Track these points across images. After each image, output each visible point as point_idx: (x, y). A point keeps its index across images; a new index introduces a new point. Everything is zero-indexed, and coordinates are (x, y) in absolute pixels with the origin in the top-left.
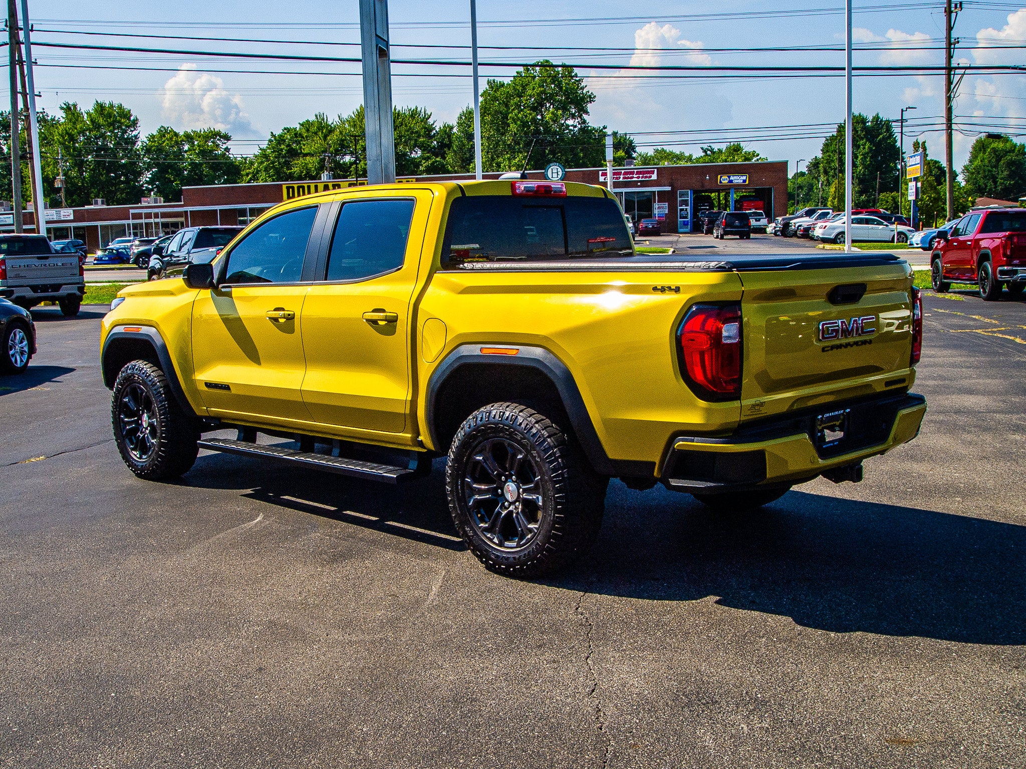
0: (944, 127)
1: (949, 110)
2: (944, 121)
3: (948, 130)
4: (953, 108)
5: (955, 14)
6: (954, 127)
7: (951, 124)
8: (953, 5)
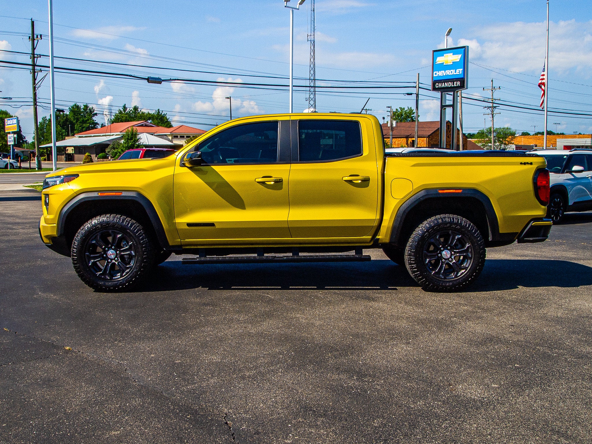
0: (32, 104)
1: (35, 95)
2: (32, 100)
3: (35, 105)
4: (37, 93)
5: (37, 41)
6: (38, 104)
7: (36, 102)
8: (35, 36)
